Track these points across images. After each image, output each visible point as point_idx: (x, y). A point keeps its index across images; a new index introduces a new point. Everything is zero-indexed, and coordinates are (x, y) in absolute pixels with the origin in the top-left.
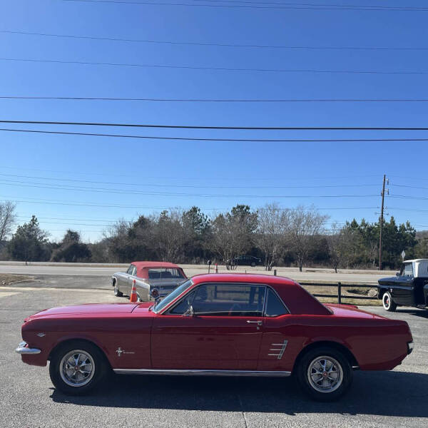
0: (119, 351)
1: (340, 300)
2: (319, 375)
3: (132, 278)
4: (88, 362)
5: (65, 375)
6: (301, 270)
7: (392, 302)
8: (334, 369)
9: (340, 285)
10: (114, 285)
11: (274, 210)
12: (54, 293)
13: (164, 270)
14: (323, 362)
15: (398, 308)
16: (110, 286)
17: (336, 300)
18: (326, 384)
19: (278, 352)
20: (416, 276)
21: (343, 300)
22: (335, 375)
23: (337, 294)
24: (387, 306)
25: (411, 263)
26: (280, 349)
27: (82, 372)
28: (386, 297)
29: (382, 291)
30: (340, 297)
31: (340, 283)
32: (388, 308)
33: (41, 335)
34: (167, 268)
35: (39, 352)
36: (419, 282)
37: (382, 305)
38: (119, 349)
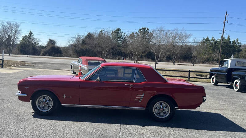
0: (64, 96)
1: (189, 79)
2: (159, 110)
3: (80, 64)
4: (50, 101)
5: (39, 106)
7: (216, 81)
8: (166, 107)
9: (190, 71)
10: (71, 68)
12: (40, 71)
13: (97, 61)
14: (161, 104)
15: (219, 84)
16: (70, 69)
17: (187, 79)
18: (162, 114)
19: (140, 99)
20: (229, 67)
21: (191, 79)
22: (166, 110)
24: (213, 83)
25: (227, 61)
26: (141, 97)
27: (47, 105)
28: (213, 78)
29: (211, 75)
30: (189, 77)
31: (190, 70)
32: (213, 84)
33: (27, 88)
34: (99, 60)
35: (26, 95)
36: (230, 70)
37: (211, 82)
38: (64, 95)
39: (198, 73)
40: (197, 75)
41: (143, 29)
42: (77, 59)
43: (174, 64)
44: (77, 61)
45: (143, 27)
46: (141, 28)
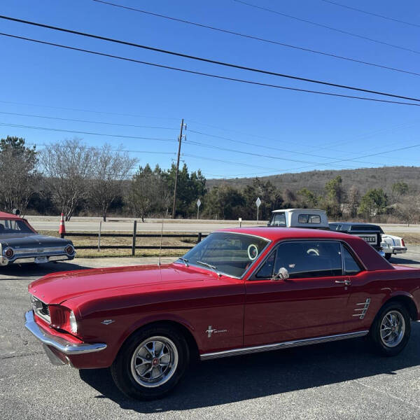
0: (210, 331)
6: (105, 220)
11: (75, 148)
14: (389, 317)
20: (289, 225)
24: (253, 257)
25: (284, 213)
26: (364, 307)
28: (252, 249)
33: (107, 322)
35: (104, 347)
38: (210, 327)
41: (9, 139)
45: (11, 136)
46: (6, 138)
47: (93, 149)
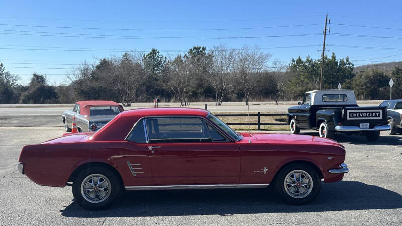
1: (259, 127)
3: (77, 115)
7: (297, 127)
9: (259, 115)
10: (64, 122)
12: (12, 131)
13: (108, 108)
15: (302, 131)
16: (62, 124)
17: (257, 126)
20: (312, 104)
21: (262, 127)
23: (257, 122)
24: (293, 130)
25: (309, 94)
29: (291, 117)
30: (259, 124)
31: (259, 113)
32: (293, 132)
34: (111, 106)
36: (314, 109)
37: (290, 130)
39: (279, 117)
40: (277, 120)
41: (195, 48)
42: (71, 107)
43: (247, 105)
44: (73, 108)
45: (196, 46)
46: (193, 48)
47: (233, 50)
